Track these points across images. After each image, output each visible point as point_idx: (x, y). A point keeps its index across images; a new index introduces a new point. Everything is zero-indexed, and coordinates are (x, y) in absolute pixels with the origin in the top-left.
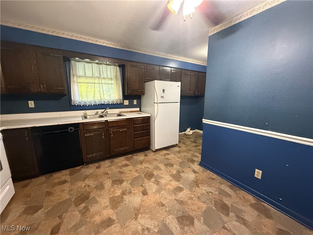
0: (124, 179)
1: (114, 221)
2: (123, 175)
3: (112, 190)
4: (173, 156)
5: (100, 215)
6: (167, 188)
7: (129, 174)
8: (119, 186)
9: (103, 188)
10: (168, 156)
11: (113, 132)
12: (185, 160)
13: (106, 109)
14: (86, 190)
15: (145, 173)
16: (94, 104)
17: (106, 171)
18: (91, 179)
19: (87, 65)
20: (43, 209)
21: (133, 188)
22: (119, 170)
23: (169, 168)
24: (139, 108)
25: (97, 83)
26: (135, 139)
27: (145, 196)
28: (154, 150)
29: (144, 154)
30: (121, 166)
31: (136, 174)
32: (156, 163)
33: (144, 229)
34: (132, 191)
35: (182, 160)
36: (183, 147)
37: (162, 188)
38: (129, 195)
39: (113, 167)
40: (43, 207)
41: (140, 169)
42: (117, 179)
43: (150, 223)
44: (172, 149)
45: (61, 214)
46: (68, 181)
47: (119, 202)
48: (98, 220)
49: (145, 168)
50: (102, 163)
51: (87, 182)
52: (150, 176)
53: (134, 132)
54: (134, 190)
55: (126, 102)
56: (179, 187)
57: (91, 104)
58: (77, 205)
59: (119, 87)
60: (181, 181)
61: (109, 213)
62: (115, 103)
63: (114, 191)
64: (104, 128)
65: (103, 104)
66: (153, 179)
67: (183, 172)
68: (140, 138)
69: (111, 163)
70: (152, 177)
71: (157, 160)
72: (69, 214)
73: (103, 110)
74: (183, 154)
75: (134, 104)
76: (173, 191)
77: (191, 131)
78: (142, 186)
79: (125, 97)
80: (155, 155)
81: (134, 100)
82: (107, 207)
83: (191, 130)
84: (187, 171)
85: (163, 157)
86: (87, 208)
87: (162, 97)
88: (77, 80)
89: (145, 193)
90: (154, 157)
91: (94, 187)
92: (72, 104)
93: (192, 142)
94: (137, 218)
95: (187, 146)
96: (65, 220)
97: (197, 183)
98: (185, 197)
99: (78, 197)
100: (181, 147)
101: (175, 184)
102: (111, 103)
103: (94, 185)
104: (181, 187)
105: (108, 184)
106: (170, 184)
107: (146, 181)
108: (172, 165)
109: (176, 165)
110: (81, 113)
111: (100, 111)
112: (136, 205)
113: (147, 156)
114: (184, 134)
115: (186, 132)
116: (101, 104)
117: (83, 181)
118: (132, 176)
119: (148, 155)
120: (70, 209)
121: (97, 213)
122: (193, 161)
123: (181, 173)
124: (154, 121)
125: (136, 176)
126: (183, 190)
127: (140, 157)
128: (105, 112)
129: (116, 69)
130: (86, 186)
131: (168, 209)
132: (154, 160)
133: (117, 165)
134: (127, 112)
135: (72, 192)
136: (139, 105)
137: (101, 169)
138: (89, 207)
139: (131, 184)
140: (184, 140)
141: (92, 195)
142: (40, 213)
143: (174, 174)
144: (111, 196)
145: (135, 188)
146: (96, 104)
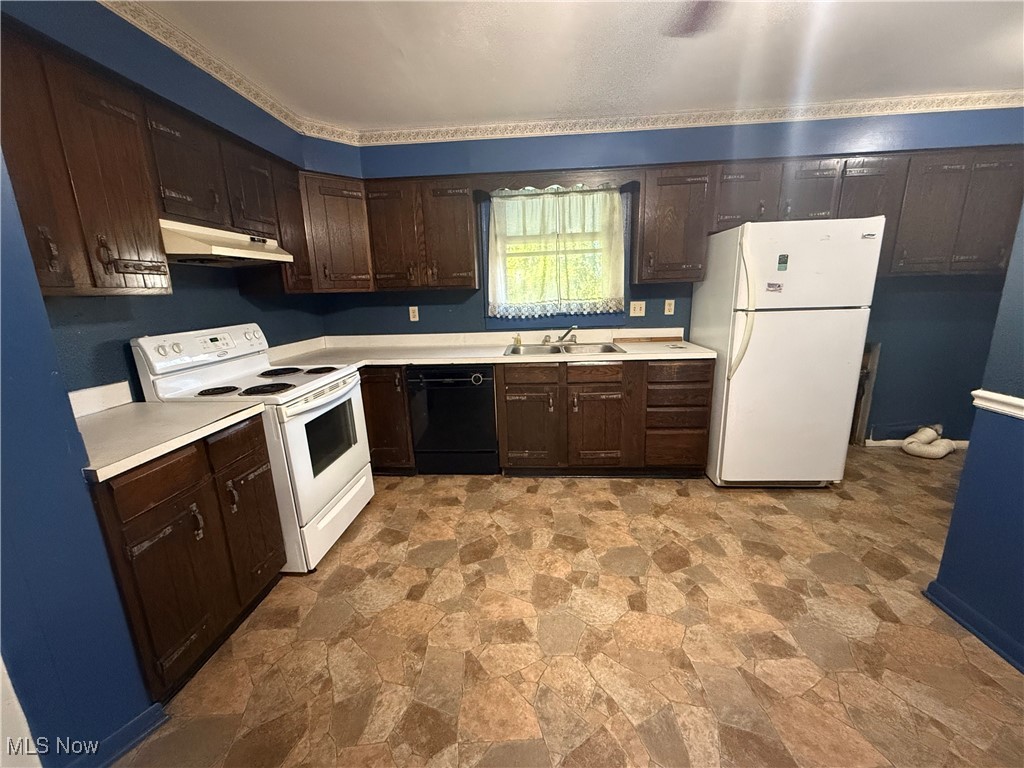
0: (588, 541)
1: (531, 635)
2: (588, 531)
3: (548, 558)
4: (797, 521)
5: (502, 605)
6: (724, 620)
7: (609, 532)
8: (569, 555)
9: (529, 546)
10: (773, 517)
11: (579, 397)
12: (851, 553)
13: (570, 329)
14: (490, 536)
15: (660, 547)
16: (540, 313)
17: (548, 506)
18: (508, 515)
19: (529, 201)
20: (406, 543)
21: (604, 574)
22: (582, 511)
23: (760, 561)
24: (682, 329)
25: (553, 253)
26: (649, 432)
27: (636, 613)
28: (719, 483)
29: (679, 487)
30: (591, 504)
31: (631, 539)
32: (711, 528)
33: (599, 696)
34: (600, 582)
35: (833, 549)
36: (865, 500)
37: (704, 615)
38: (589, 589)
39: (568, 499)
40: (406, 539)
41: (648, 529)
42: (570, 534)
43: (622, 692)
44: (803, 496)
45: (432, 566)
46: (460, 502)
47: (556, 597)
48: (496, 615)
49: (667, 531)
50: (545, 481)
51: (498, 518)
52: (673, 559)
53: (649, 406)
54: (608, 583)
55: (638, 309)
56: (775, 636)
57: (533, 313)
58: (464, 562)
59: (617, 258)
60: (796, 623)
61: (523, 609)
62: (598, 312)
63: (552, 563)
64: (556, 383)
65: (565, 315)
66: (680, 575)
67: (822, 594)
68: (667, 432)
69: (568, 486)
70: (678, 567)
71: (721, 519)
72: (444, 573)
73: (563, 332)
74: (849, 529)
75: (667, 313)
76: (745, 640)
77: (946, 442)
78: (635, 581)
79: (634, 290)
80: (718, 501)
81: (667, 302)
82: (523, 593)
83: (943, 436)
84: (841, 597)
85: (751, 516)
86: (480, 578)
87: (774, 287)
88: (504, 247)
89: (637, 603)
90: (712, 506)
91: (508, 534)
92: (490, 314)
93: (926, 488)
94: (591, 658)
95: (889, 501)
96: (436, 582)
97: (871, 658)
98: (788, 682)
99: (470, 544)
100: (852, 499)
101: (762, 620)
102: (589, 310)
103: (510, 529)
104: (783, 642)
105: (543, 538)
106: (740, 611)
107: (654, 570)
108: (777, 554)
109: (799, 559)
110: (507, 338)
111: (555, 335)
112: (597, 624)
113: (688, 495)
114: (894, 449)
115: (909, 440)
116: (558, 314)
117: (491, 512)
118: (613, 541)
119: (691, 495)
120: (450, 564)
121: (497, 597)
122: (892, 569)
123: (804, 593)
124: (729, 380)
125: (629, 544)
126: (792, 656)
127: (662, 492)
128: (568, 337)
129: (612, 200)
130: (491, 526)
131: (699, 685)
132: (709, 515)
133: (582, 496)
134: (639, 340)
135: (462, 529)
136: (684, 319)
137: (538, 496)
138: (487, 578)
139: (604, 563)
140: (882, 471)
141: (499, 552)
142: (401, 550)
143: (773, 588)
144: (542, 572)
145: (611, 579)
146: (546, 315)
